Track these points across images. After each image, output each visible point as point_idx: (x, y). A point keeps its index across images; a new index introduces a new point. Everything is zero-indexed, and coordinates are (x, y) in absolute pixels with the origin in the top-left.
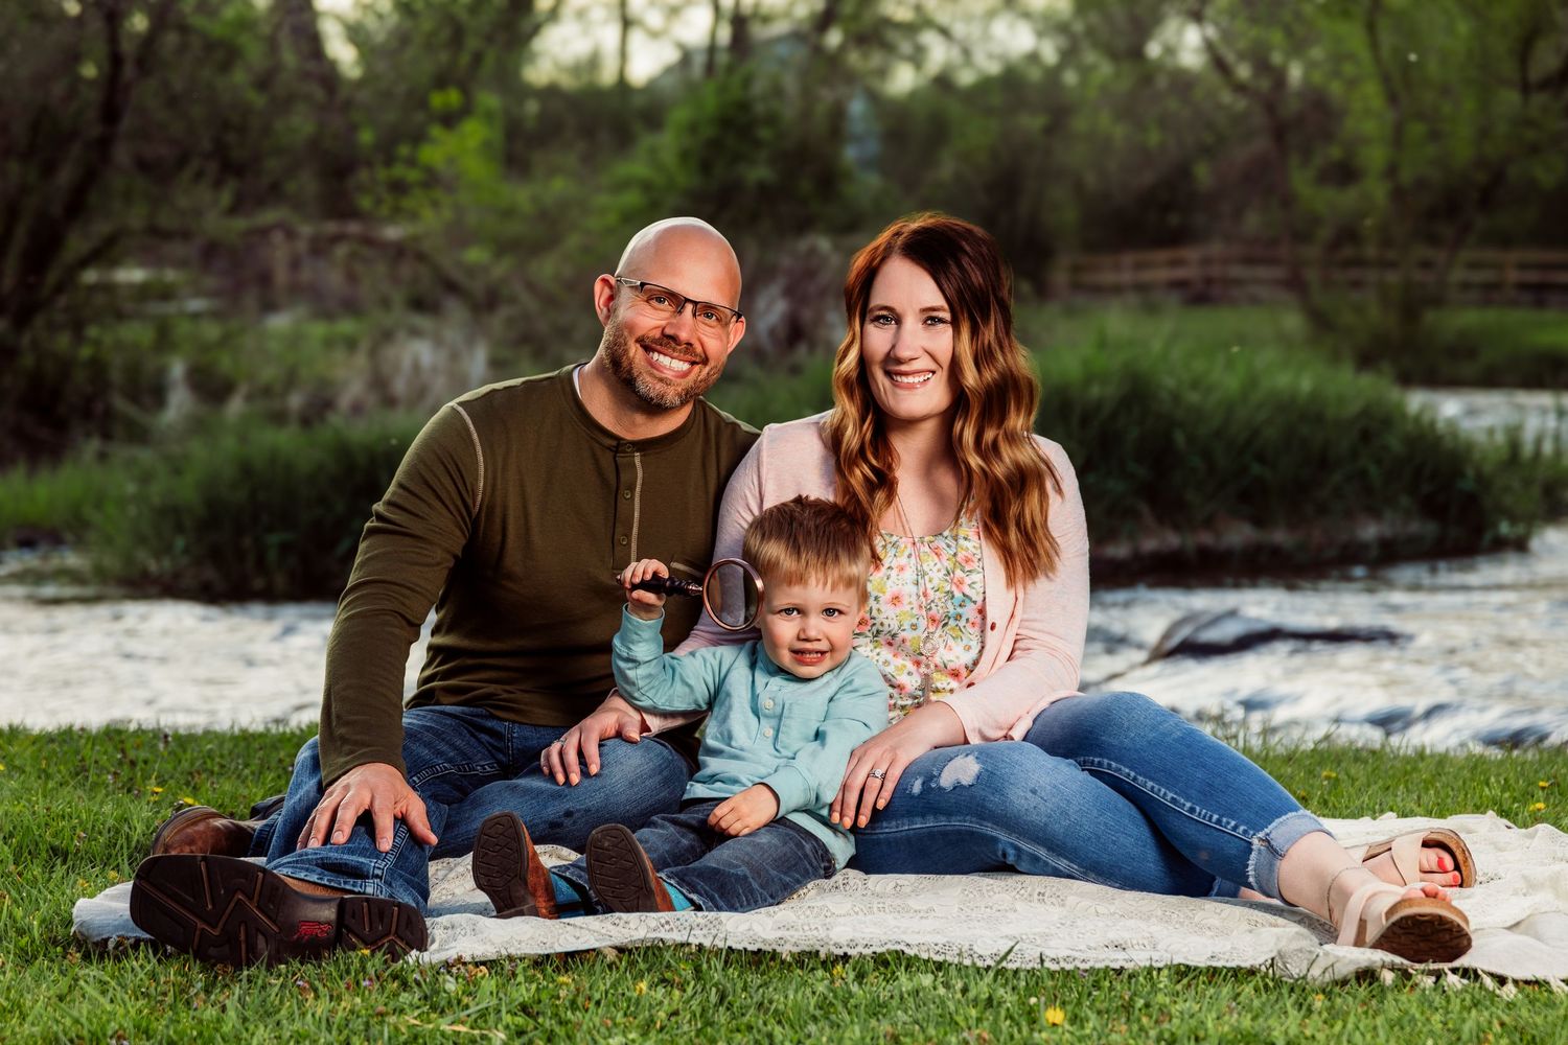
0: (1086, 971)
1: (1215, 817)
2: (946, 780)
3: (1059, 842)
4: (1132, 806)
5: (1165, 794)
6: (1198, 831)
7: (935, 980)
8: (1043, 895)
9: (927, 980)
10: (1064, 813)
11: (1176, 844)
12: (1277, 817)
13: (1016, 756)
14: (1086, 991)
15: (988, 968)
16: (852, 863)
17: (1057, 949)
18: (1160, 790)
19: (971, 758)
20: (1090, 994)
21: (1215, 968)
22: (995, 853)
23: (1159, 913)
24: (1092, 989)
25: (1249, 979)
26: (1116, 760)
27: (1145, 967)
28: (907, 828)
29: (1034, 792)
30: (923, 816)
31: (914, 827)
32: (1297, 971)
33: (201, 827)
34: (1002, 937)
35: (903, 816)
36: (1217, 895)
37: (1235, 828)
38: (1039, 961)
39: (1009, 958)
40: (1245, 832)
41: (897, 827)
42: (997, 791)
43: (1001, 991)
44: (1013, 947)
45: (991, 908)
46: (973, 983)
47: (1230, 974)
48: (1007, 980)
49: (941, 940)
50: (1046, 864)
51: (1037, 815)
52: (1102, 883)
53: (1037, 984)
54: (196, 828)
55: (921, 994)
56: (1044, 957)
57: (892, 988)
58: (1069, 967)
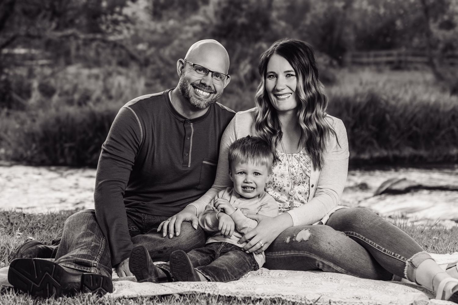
1: (393, 253)
2: (298, 238)
3: (338, 262)
4: (364, 249)
5: (375, 245)
6: (387, 258)
8: (332, 279)
10: (340, 251)
11: (379, 262)
12: (415, 254)
13: (323, 231)
16: (265, 266)
17: (336, 298)
18: (373, 244)
19: (307, 231)
22: (315, 264)
23: (373, 286)
26: (358, 233)
28: (284, 254)
29: (329, 243)
30: (290, 251)
31: (287, 254)
33: (34, 248)
34: (316, 294)
35: (283, 250)
36: (394, 280)
37: (400, 257)
38: (329, 302)
39: (319, 301)
40: (403, 259)
41: (281, 254)
42: (316, 243)
44: (320, 297)
45: (313, 283)
49: (295, 294)
50: (333, 269)
51: (330, 252)
52: (353, 276)
54: (32, 248)
56: (331, 301)
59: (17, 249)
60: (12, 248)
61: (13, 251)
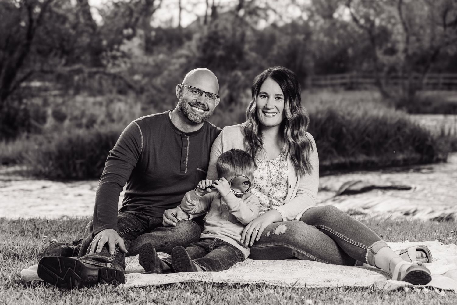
0: (318, 288)
1: (356, 242)
2: (277, 232)
3: (310, 250)
4: (332, 239)
5: (341, 236)
6: (352, 247)
8: (306, 266)
9: (272, 291)
10: (311, 241)
11: (345, 251)
12: (374, 242)
13: (297, 225)
15: (290, 288)
16: (250, 257)
17: (310, 282)
18: (340, 234)
19: (284, 226)
20: (320, 295)
21: (356, 287)
22: (291, 253)
25: (366, 290)
26: (327, 226)
27: (336, 287)
28: (265, 246)
29: (303, 235)
30: (270, 243)
31: (268, 245)
32: (380, 288)
33: (58, 248)
34: (294, 279)
35: (265, 242)
36: (357, 265)
37: (362, 246)
38: (304, 285)
39: (296, 285)
40: (365, 247)
41: (263, 246)
42: (292, 235)
43: (294, 295)
44: (297, 282)
45: (290, 270)
46: (285, 292)
47: (360, 289)
48: (295, 291)
49: (276, 279)
50: (307, 257)
51: (304, 242)
52: (324, 262)
53: (304, 292)
54: (57, 248)
55: (270, 296)
57: (261, 294)
58: (313, 287)
59: (44, 250)
60: (40, 249)
61: (41, 252)
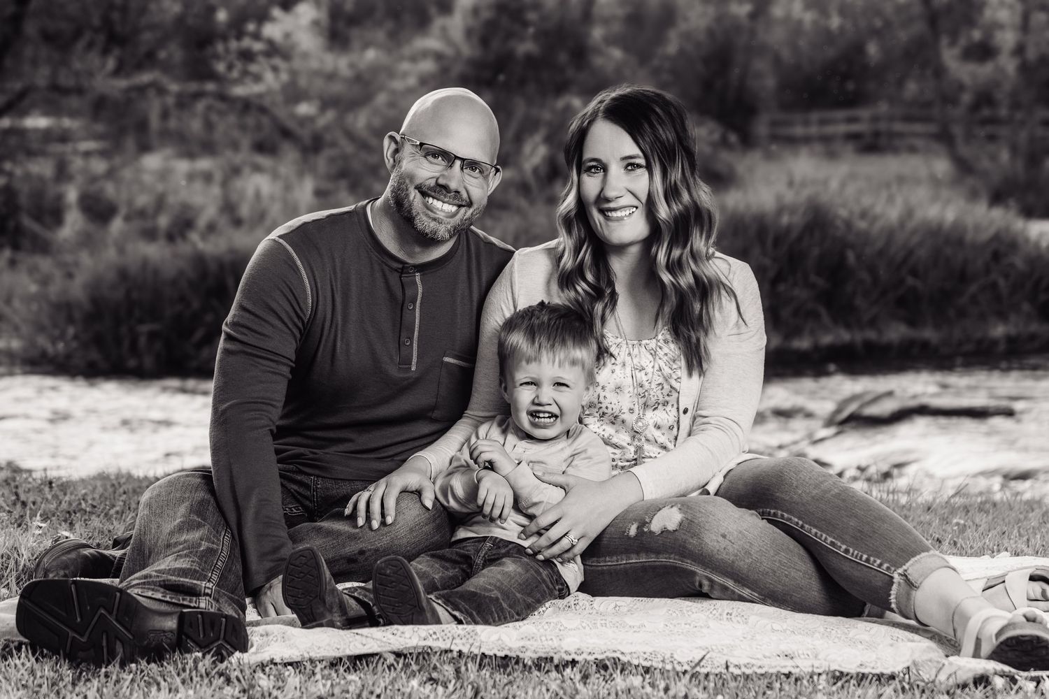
0: (762, 675)
1: (865, 557)
2: (656, 526)
3: (744, 576)
4: (801, 548)
5: (826, 538)
6: (853, 568)
7: (644, 680)
8: (731, 615)
9: (636, 681)
10: (748, 553)
11: (836, 578)
12: (913, 557)
13: (710, 508)
14: (761, 691)
15: (685, 672)
16: (583, 588)
17: (739, 657)
19: (675, 509)
20: (764, 694)
21: (863, 674)
22: (693, 583)
23: (822, 630)
24: (766, 689)
25: (890, 682)
26: (788, 511)
27: (808, 672)
28: (624, 562)
29: (724, 536)
30: (638, 553)
31: (631, 561)
32: (928, 676)
33: (73, 555)
34: (697, 648)
35: (622, 553)
36: (868, 616)
37: (880, 566)
38: (724, 666)
39: (702, 664)
40: (888, 569)
41: (617, 561)
42: (696, 535)
43: (695, 690)
44: (705, 656)
45: (690, 625)
46: (673, 683)
47: (874, 679)
48: (699, 681)
49: (649, 649)
50: (733, 592)
51: (726, 554)
52: (777, 607)
53: (723, 684)
54: (70, 556)
55: (632, 692)
56: (729, 664)
57: (609, 687)
58: (748, 672)
59: (35, 559)
60: (25, 557)
61: (28, 564)
